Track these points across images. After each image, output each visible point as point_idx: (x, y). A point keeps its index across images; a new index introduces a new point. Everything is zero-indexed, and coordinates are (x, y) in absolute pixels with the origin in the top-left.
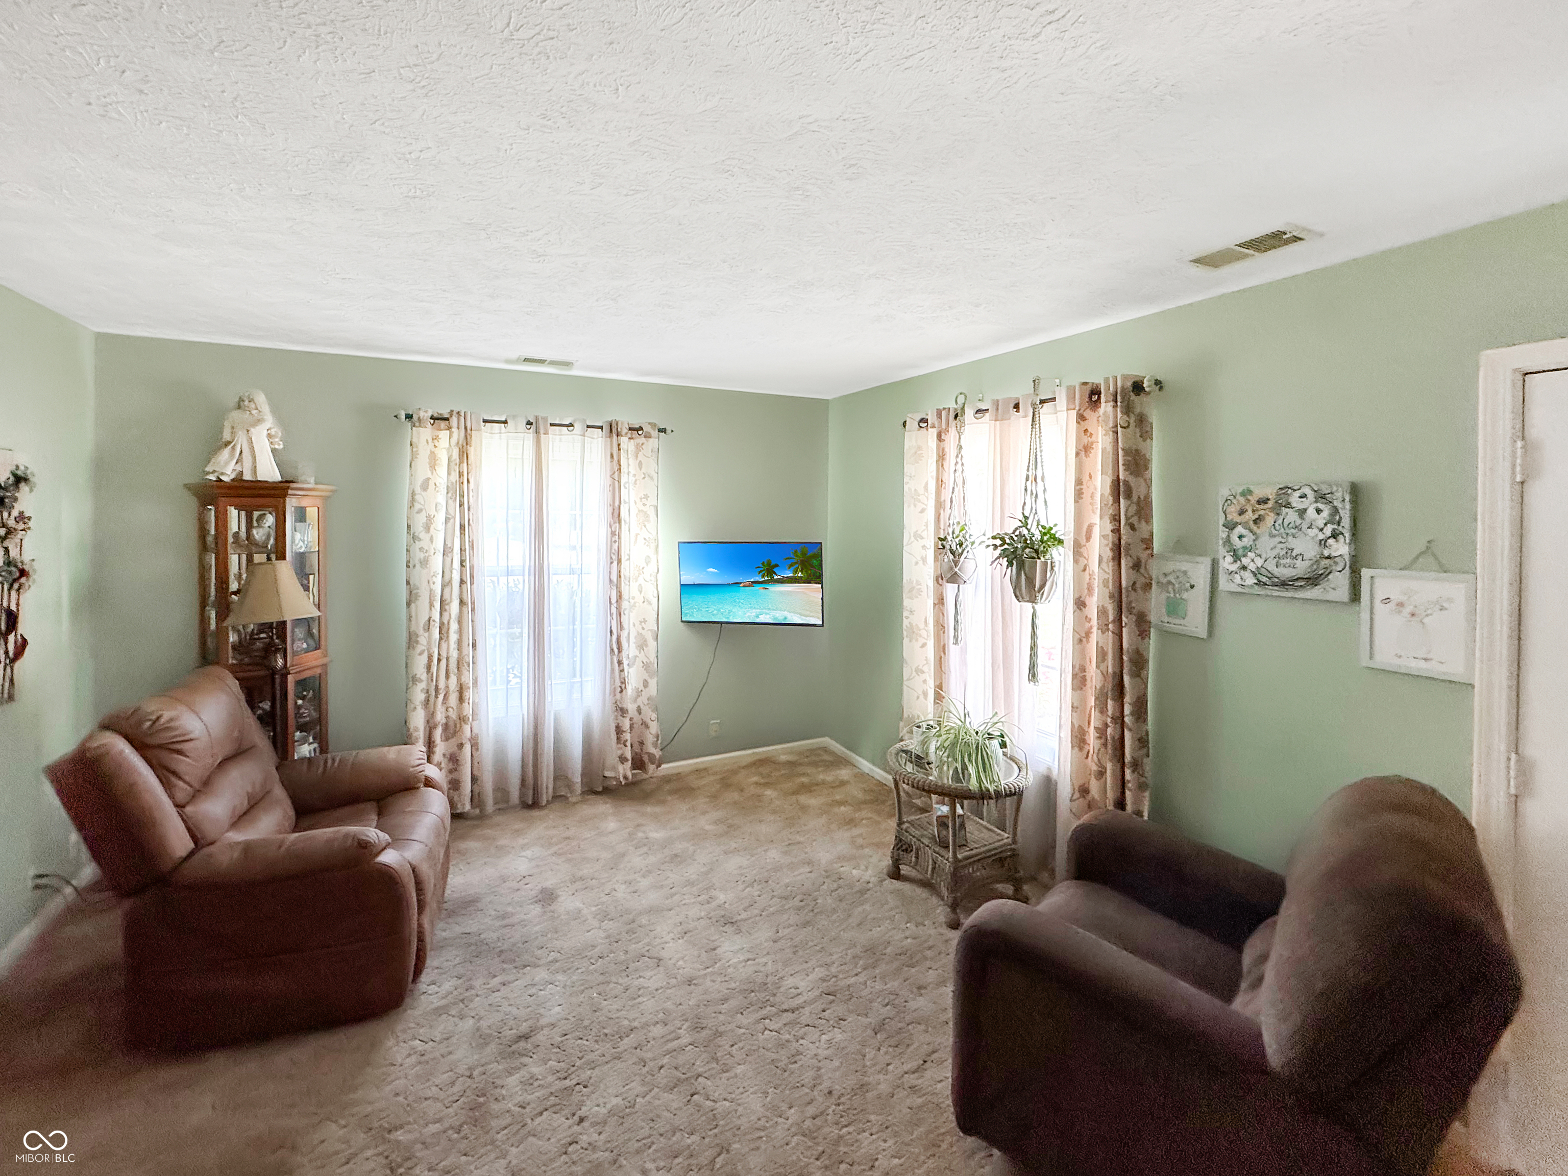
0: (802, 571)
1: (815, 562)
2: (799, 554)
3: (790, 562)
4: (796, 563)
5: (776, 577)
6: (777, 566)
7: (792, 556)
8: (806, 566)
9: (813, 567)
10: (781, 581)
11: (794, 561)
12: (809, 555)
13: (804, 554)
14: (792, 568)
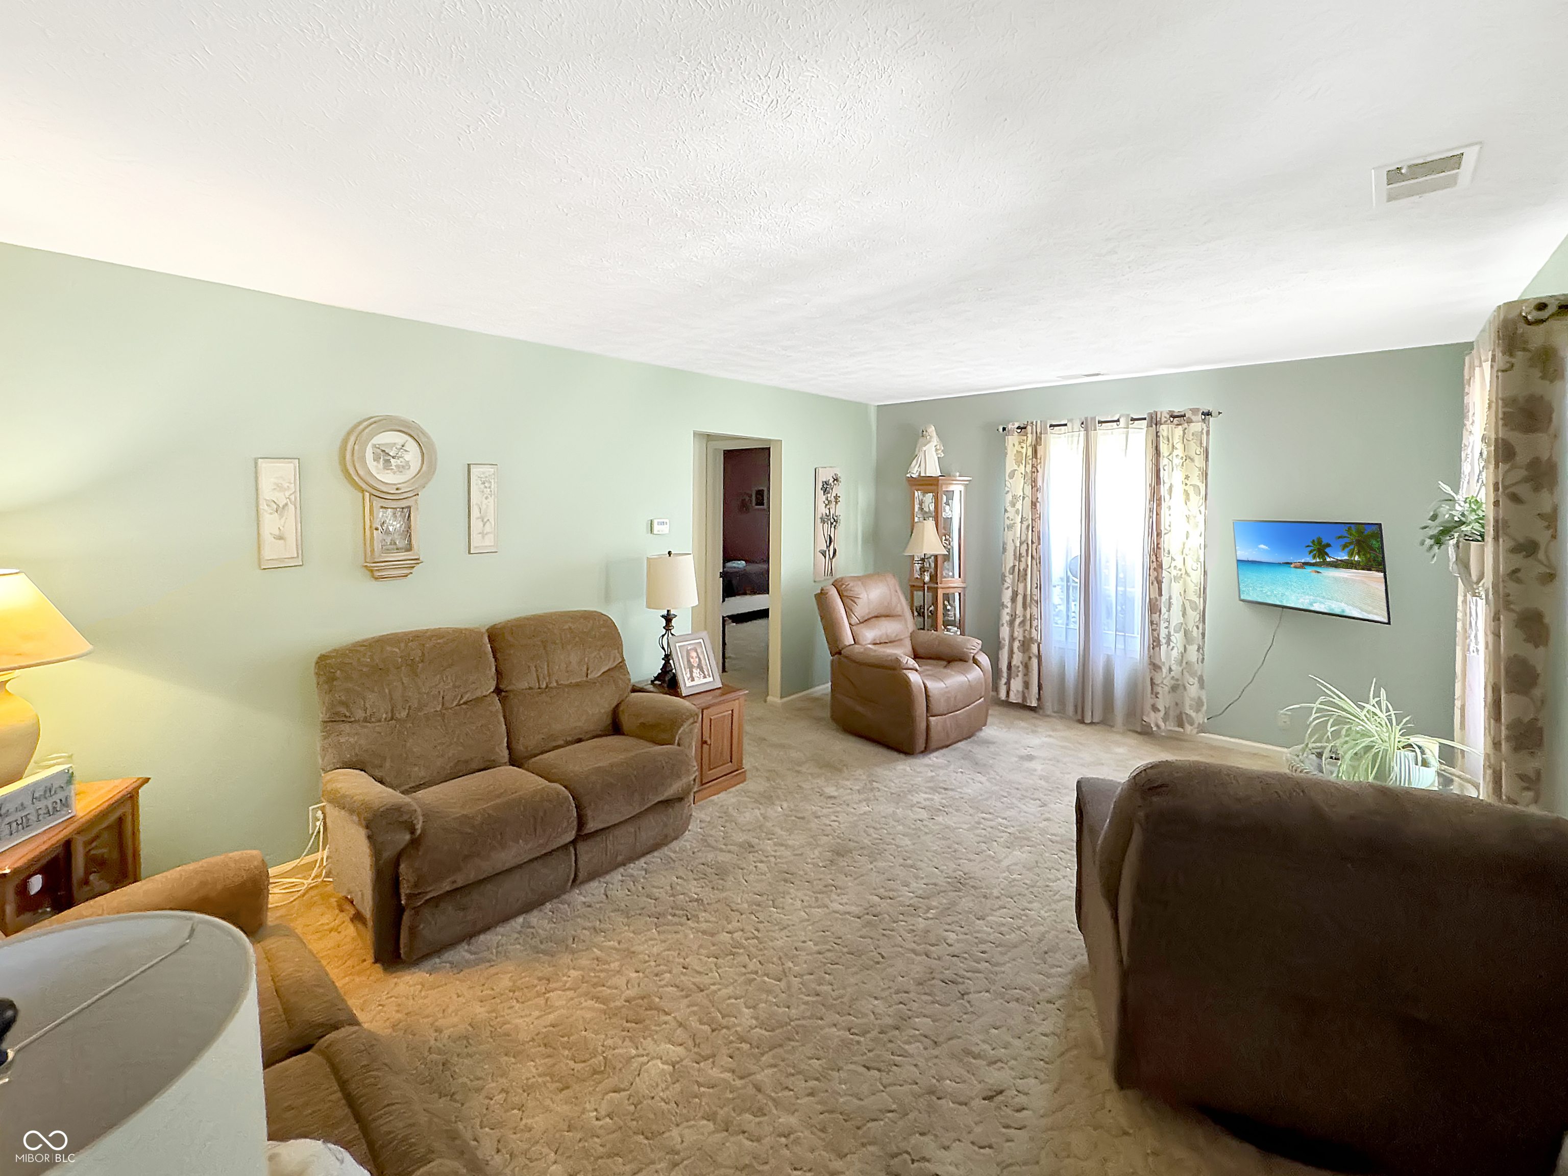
0: (1359, 554)
1: (1375, 544)
2: (1354, 532)
3: (1343, 541)
4: (1351, 543)
5: (1328, 559)
6: (1328, 545)
7: (1346, 534)
8: (1363, 548)
9: (1372, 549)
10: (1336, 565)
11: (1347, 540)
12: (1366, 533)
13: (1361, 533)
14: (1347, 550)
